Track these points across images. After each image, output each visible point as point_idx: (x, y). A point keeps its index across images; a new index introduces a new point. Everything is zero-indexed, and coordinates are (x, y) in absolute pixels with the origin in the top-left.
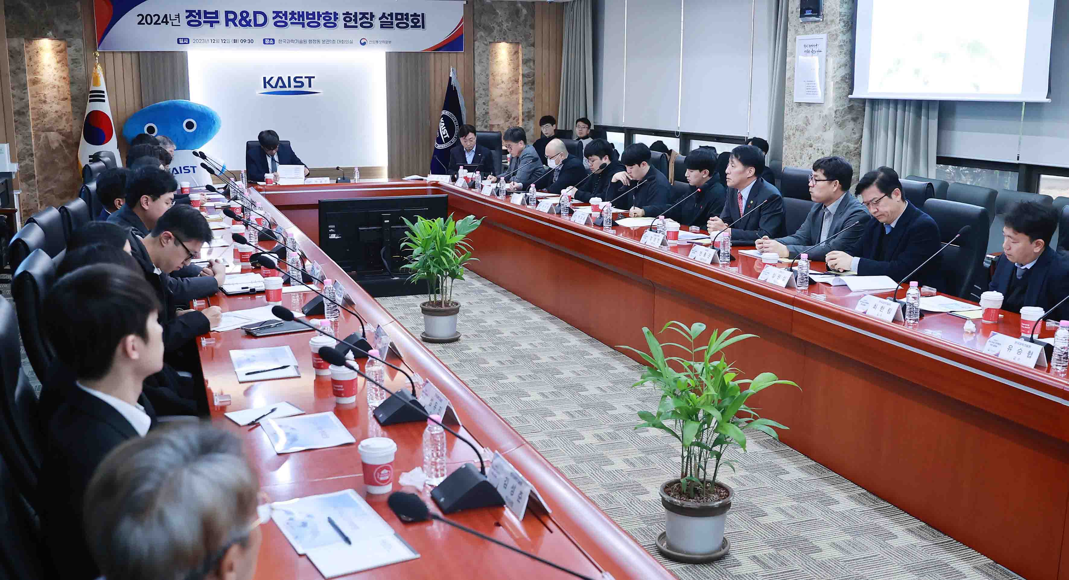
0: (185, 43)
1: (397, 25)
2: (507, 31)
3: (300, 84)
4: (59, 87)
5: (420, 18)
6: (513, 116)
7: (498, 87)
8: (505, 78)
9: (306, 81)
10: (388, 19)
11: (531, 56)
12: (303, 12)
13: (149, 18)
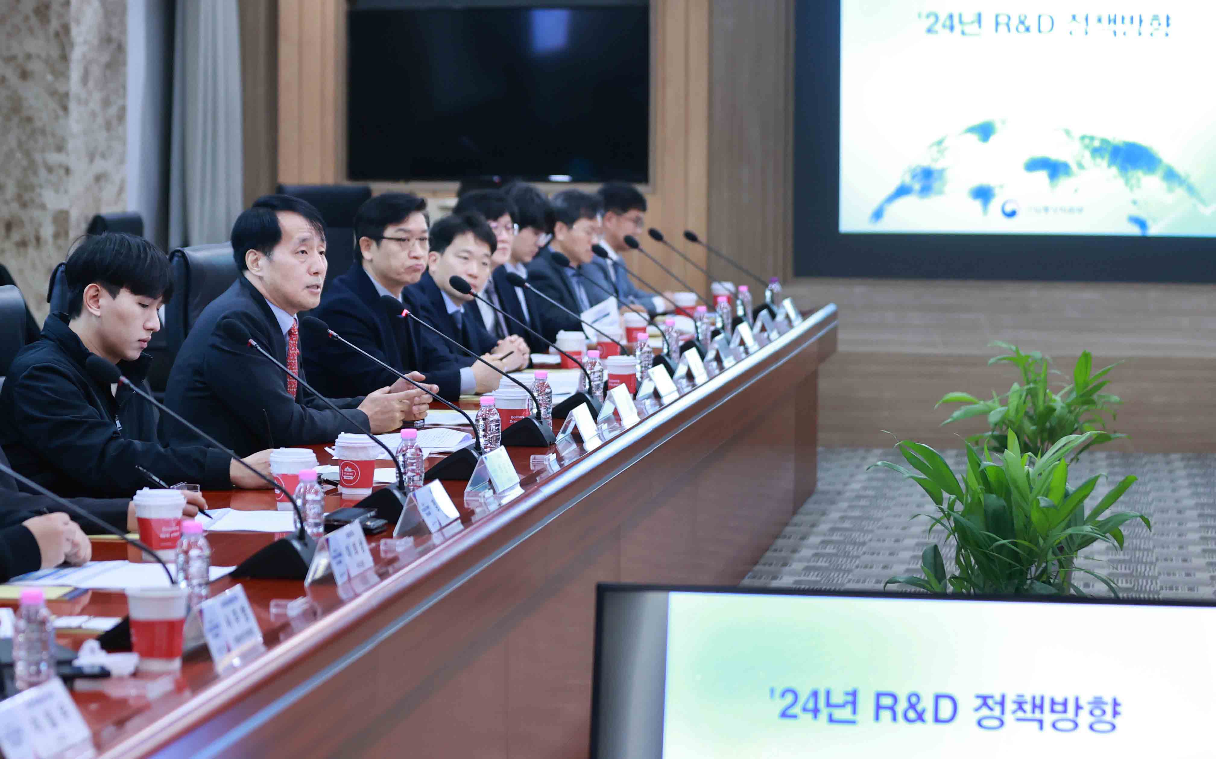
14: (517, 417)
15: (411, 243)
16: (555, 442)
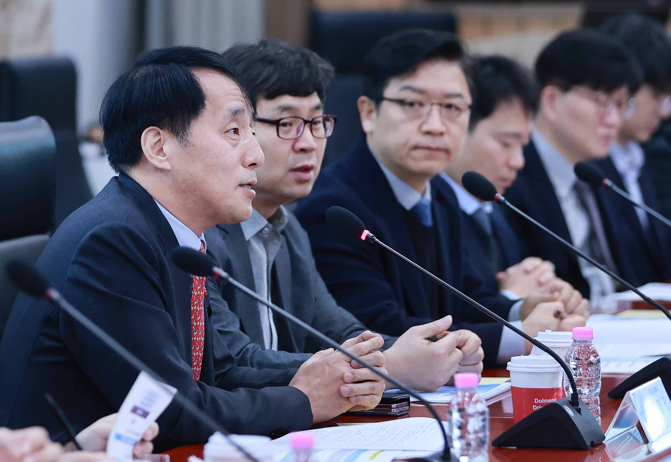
14: (543, 401)
15: (426, 109)
16: (604, 442)
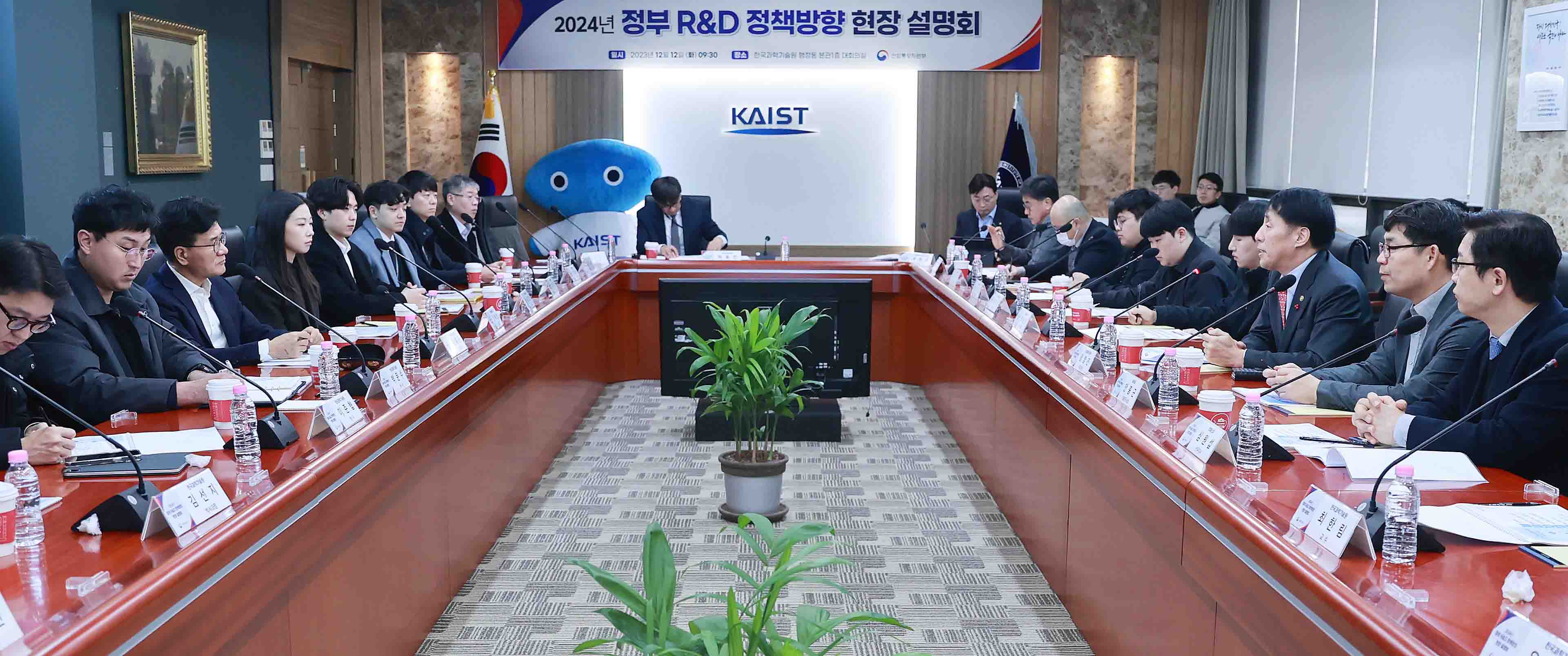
0: (620, 58)
1: (936, 30)
2: (1114, 38)
3: (786, 119)
4: (448, 120)
5: (973, 19)
6: (1121, 173)
7: (1097, 126)
8: (1109, 113)
9: (795, 115)
10: (921, 20)
11: (1152, 78)
12: (792, 12)
13: (571, 22)
